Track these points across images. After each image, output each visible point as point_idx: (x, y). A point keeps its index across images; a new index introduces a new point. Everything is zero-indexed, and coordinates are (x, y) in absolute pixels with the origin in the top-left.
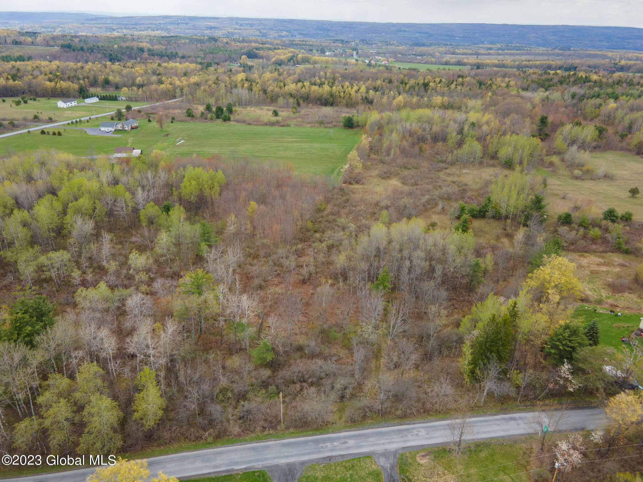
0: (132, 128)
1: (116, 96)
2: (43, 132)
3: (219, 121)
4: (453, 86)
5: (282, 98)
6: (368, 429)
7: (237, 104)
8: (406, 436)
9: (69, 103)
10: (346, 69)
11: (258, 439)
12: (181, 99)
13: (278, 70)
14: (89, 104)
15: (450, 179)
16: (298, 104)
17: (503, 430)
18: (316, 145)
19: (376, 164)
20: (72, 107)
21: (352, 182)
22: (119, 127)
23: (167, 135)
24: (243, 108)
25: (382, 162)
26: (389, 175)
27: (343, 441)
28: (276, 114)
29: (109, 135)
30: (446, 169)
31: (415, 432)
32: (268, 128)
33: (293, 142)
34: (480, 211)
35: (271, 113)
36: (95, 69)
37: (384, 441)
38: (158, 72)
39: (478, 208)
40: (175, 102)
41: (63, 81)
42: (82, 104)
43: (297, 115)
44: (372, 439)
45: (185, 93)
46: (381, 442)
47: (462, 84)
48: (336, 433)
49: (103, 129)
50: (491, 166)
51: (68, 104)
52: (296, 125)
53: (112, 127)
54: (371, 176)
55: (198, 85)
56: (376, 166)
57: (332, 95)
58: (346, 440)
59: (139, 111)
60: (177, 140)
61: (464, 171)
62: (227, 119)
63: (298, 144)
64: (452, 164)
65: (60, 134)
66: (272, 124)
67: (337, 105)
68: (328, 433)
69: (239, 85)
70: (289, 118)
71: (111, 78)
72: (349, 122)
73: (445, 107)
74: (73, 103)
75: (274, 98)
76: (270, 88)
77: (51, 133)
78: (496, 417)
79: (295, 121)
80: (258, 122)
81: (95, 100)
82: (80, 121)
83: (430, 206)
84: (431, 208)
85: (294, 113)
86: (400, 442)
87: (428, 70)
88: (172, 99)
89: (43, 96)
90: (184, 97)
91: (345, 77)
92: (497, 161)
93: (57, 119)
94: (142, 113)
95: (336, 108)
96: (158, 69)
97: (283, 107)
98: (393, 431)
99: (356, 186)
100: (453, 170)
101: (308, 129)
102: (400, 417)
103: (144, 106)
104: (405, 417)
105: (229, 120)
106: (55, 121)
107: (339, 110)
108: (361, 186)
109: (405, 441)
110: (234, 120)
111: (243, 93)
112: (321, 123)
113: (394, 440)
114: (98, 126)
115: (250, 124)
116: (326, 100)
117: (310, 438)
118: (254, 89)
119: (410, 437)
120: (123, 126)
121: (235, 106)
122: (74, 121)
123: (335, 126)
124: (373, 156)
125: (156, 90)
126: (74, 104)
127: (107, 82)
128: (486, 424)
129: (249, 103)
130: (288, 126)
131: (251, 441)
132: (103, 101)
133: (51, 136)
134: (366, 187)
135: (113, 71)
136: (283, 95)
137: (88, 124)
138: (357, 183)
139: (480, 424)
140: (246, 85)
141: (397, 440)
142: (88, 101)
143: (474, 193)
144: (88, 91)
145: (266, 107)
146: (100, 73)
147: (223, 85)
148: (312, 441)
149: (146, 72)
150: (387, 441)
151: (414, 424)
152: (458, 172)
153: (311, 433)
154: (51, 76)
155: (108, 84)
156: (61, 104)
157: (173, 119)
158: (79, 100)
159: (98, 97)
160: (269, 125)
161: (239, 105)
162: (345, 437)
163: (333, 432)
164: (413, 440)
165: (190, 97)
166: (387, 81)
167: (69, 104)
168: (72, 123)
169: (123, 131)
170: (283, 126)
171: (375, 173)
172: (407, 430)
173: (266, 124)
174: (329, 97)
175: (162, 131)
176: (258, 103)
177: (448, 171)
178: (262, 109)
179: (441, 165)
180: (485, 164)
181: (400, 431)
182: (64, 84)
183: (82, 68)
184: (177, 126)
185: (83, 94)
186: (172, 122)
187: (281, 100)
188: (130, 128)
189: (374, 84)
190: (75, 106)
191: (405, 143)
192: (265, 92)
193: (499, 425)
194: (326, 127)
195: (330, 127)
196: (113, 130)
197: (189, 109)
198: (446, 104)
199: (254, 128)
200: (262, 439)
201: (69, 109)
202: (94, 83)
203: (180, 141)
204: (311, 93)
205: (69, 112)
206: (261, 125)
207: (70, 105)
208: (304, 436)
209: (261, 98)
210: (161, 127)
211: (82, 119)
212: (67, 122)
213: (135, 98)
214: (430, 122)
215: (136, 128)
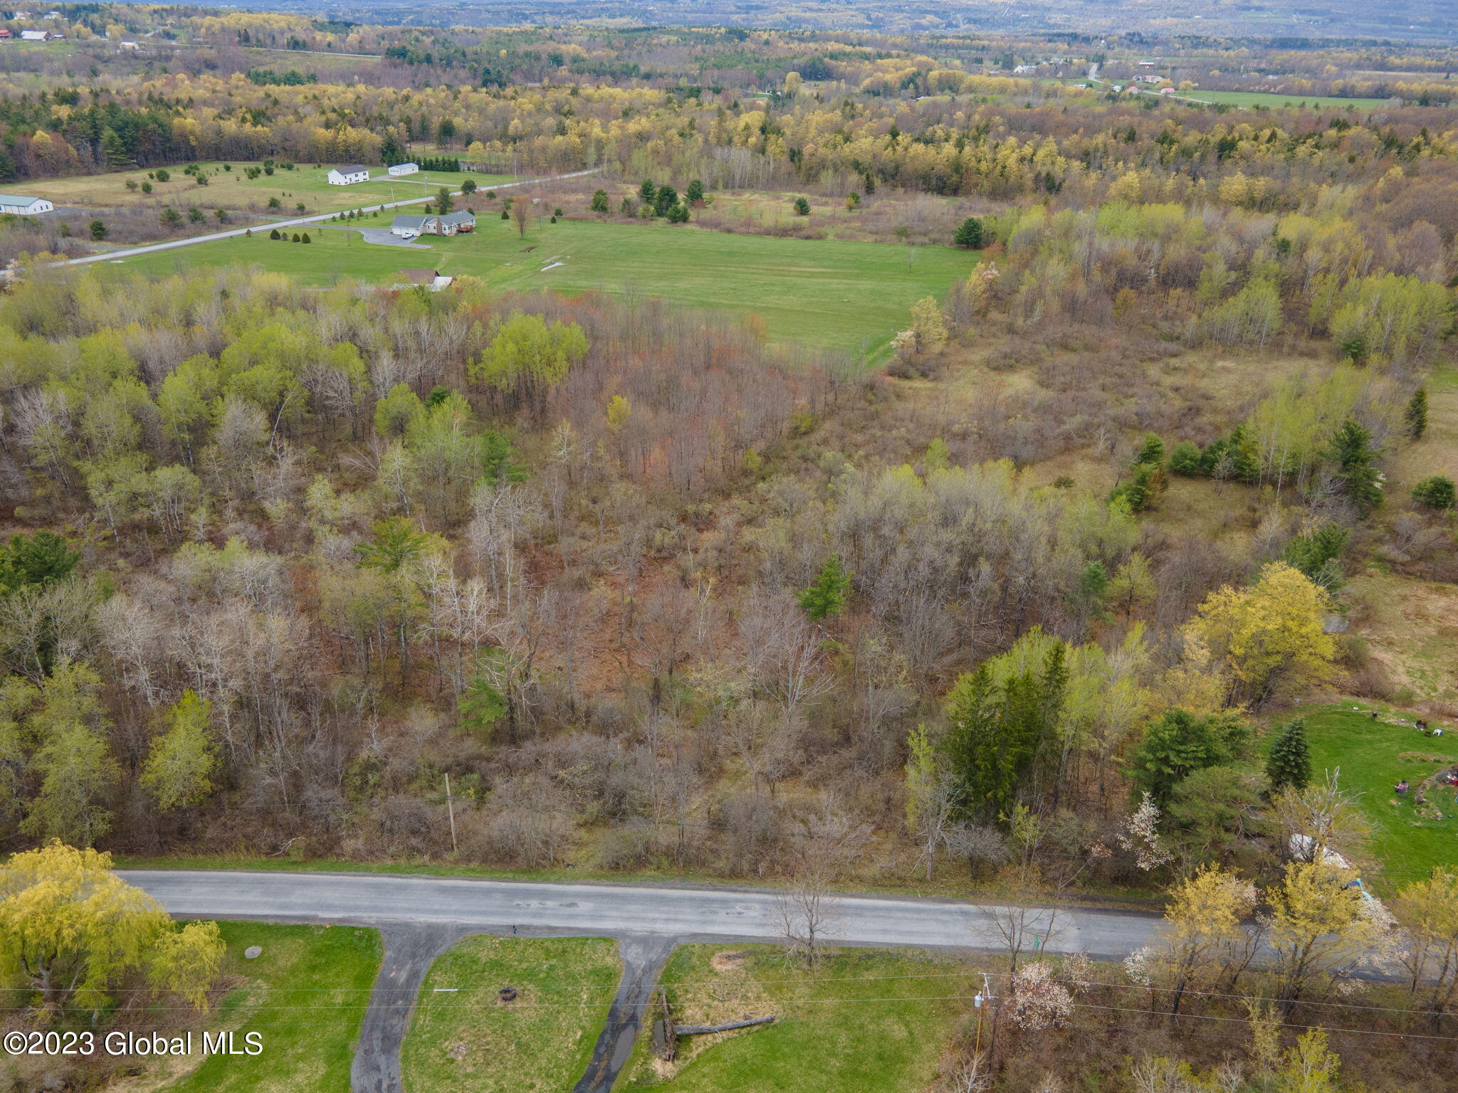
0: (460, 231)
1: (456, 161)
2: (275, 235)
3: (662, 221)
4: (1302, 150)
5: (830, 172)
6: (636, 886)
7: (720, 185)
8: (714, 912)
9: (352, 176)
10: (1028, 106)
11: (395, 871)
12: (596, 170)
13: (853, 105)
14: (395, 177)
15: (1169, 381)
16: (870, 189)
17: (947, 935)
18: (866, 285)
19: (994, 336)
20: (357, 183)
21: (912, 371)
22: (432, 227)
23: (530, 249)
24: (733, 194)
25: (1011, 330)
26: (1013, 361)
27: (569, 900)
28: (802, 208)
29: (408, 244)
30: (1175, 355)
31: (738, 908)
32: (771, 242)
33: (812, 275)
34: (1204, 460)
35: (790, 207)
36: (432, 101)
37: (657, 915)
38: (566, 108)
39: (1199, 453)
40: (577, 177)
41: (353, 126)
42: (381, 178)
43: (856, 212)
44: (633, 907)
45: (606, 157)
46: (650, 915)
47: (1335, 145)
48: (562, 883)
49: (397, 231)
50: (1302, 354)
51: (349, 176)
52: (840, 237)
53: (416, 226)
54: (965, 363)
55: (642, 137)
56: (992, 340)
57: (957, 167)
58: (573, 900)
59: (491, 195)
60: (548, 261)
61: (1220, 364)
62: (680, 218)
63: (821, 280)
64: (1195, 344)
65: (306, 239)
66: (783, 232)
67: (967, 193)
68: (547, 881)
69: (736, 139)
70: (833, 219)
71: (458, 121)
72: (969, 233)
73: (1255, 204)
74: (360, 174)
75: (813, 172)
76: (808, 149)
77: (291, 238)
78: (948, 906)
79: (841, 228)
80: (749, 227)
81: (411, 169)
82: (360, 214)
83: (1082, 441)
84: (1083, 446)
85: (850, 208)
86: (692, 922)
87: (1257, 107)
88: (580, 170)
89: (310, 159)
90: (604, 167)
91: (1014, 125)
92: (1325, 343)
93: (316, 209)
94: (498, 200)
95: (960, 200)
96: (567, 101)
97: (831, 195)
98: (692, 899)
99: (918, 384)
100: (1191, 358)
101: (866, 246)
102: (722, 875)
103: (508, 184)
104: (733, 875)
105: (685, 219)
106: (310, 213)
107: (967, 204)
108: (929, 385)
109: (704, 923)
110: (697, 222)
111: (740, 158)
112: (902, 233)
113: (680, 917)
114: (389, 224)
115: (729, 231)
116: (939, 178)
117: (504, 885)
118: (771, 148)
119: (721, 916)
120: (439, 227)
121: (714, 187)
122: (347, 213)
123: (935, 242)
124: (995, 315)
125: (544, 149)
126: (361, 177)
127: (447, 131)
128: (916, 916)
129: (750, 183)
130: (820, 237)
131: (381, 871)
132: (426, 173)
133: (289, 244)
134: (941, 386)
135: (468, 107)
136: (835, 165)
137: (375, 220)
138: (924, 375)
139: (899, 915)
140: (752, 140)
141: (689, 917)
142: (395, 171)
143: (1220, 419)
144: (403, 149)
145: (790, 194)
146: (441, 110)
147: (700, 138)
148: (503, 891)
149: (540, 109)
150: (664, 916)
151: (745, 892)
152: (1203, 366)
153: (510, 875)
154: (333, 116)
155: (450, 135)
156: (335, 177)
157: (559, 213)
158: (376, 170)
159: (418, 163)
160: (776, 235)
161: (726, 187)
162: (577, 895)
163: (557, 882)
164: (725, 923)
165: (618, 165)
166: (1123, 135)
167: (351, 178)
168: (342, 217)
169: (439, 236)
170: (808, 238)
171: (979, 354)
172: (724, 902)
173: (768, 233)
174: (949, 171)
175: (522, 239)
176: (773, 183)
177: (1174, 362)
178: (778, 198)
179: (1164, 345)
180: (1286, 349)
181: (706, 901)
182: (352, 134)
183: (407, 98)
184: (564, 229)
185: (391, 154)
186: (553, 221)
187: (827, 178)
188: (454, 230)
189: (1086, 143)
190: (365, 182)
191: (1081, 289)
192: (794, 155)
193: (945, 922)
194: (913, 244)
195: (923, 244)
196: (418, 234)
197: (600, 193)
198: (1258, 196)
199: (737, 241)
200: (402, 872)
201: (350, 187)
202: (420, 133)
203: (552, 263)
204: (908, 160)
205: (346, 195)
206: (758, 234)
207: (354, 179)
208: (491, 880)
209: (783, 170)
210: (522, 231)
211: (364, 210)
212: (331, 216)
213: (497, 166)
214: (1170, 234)
215: (469, 231)
